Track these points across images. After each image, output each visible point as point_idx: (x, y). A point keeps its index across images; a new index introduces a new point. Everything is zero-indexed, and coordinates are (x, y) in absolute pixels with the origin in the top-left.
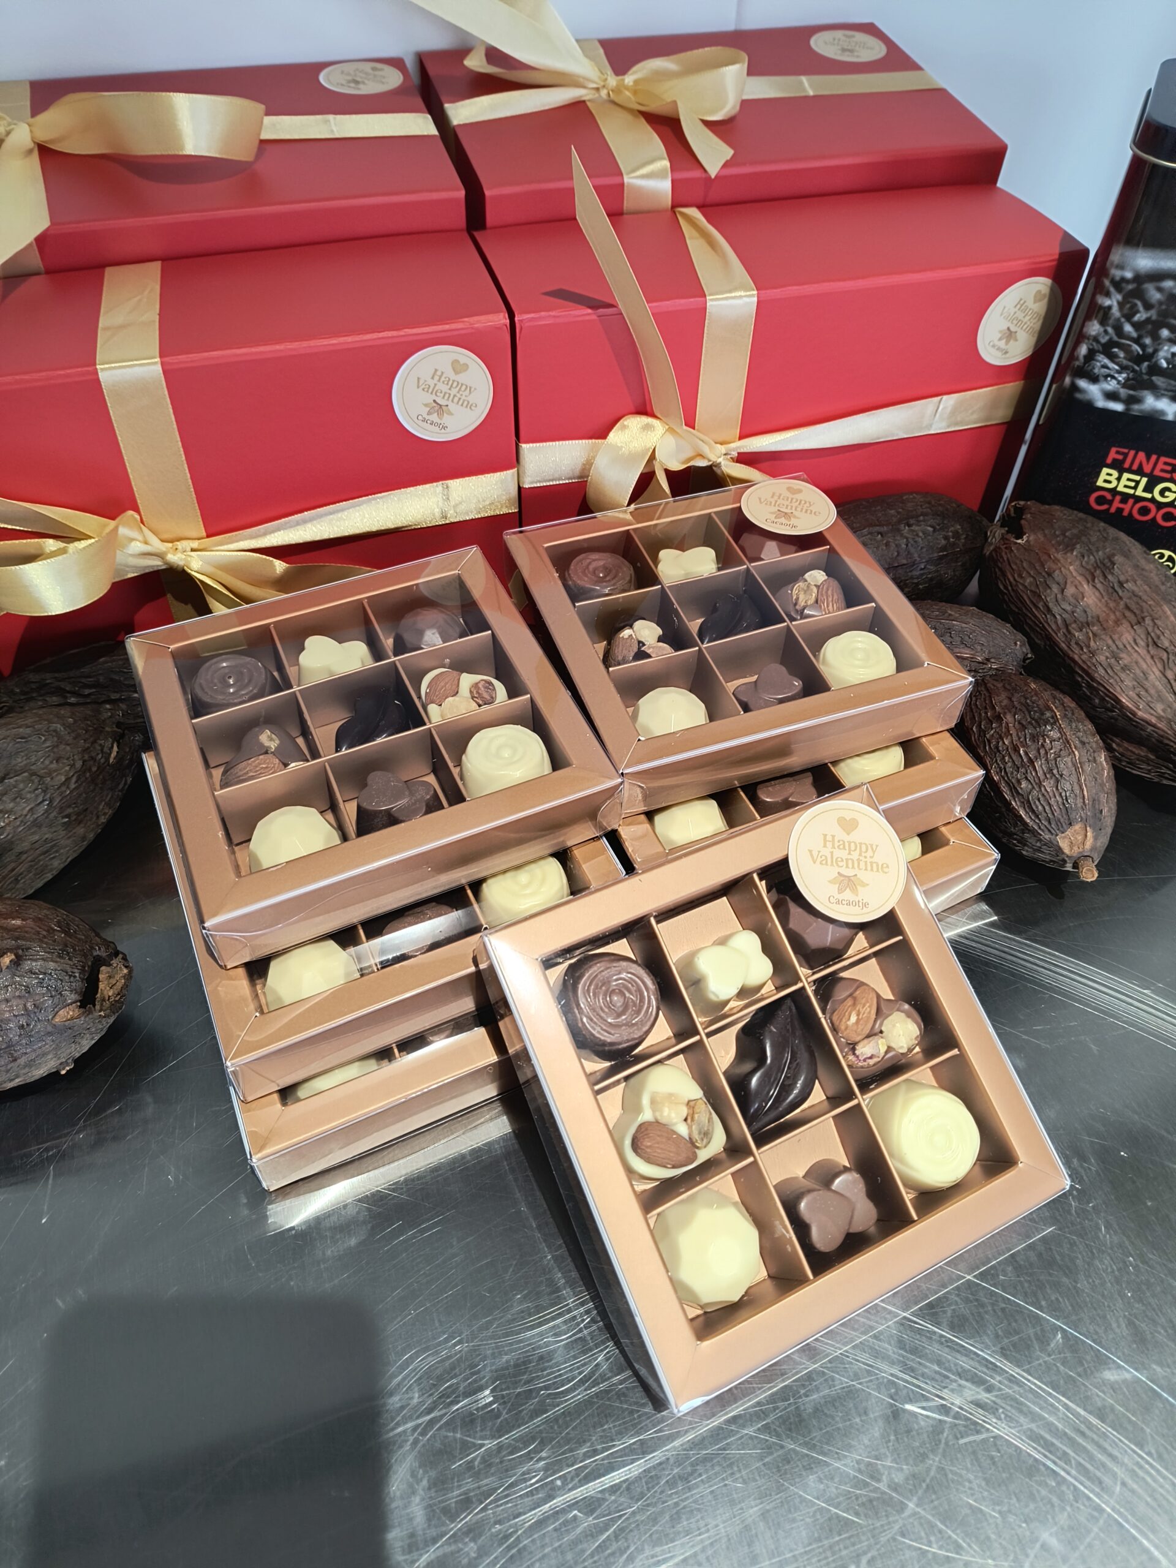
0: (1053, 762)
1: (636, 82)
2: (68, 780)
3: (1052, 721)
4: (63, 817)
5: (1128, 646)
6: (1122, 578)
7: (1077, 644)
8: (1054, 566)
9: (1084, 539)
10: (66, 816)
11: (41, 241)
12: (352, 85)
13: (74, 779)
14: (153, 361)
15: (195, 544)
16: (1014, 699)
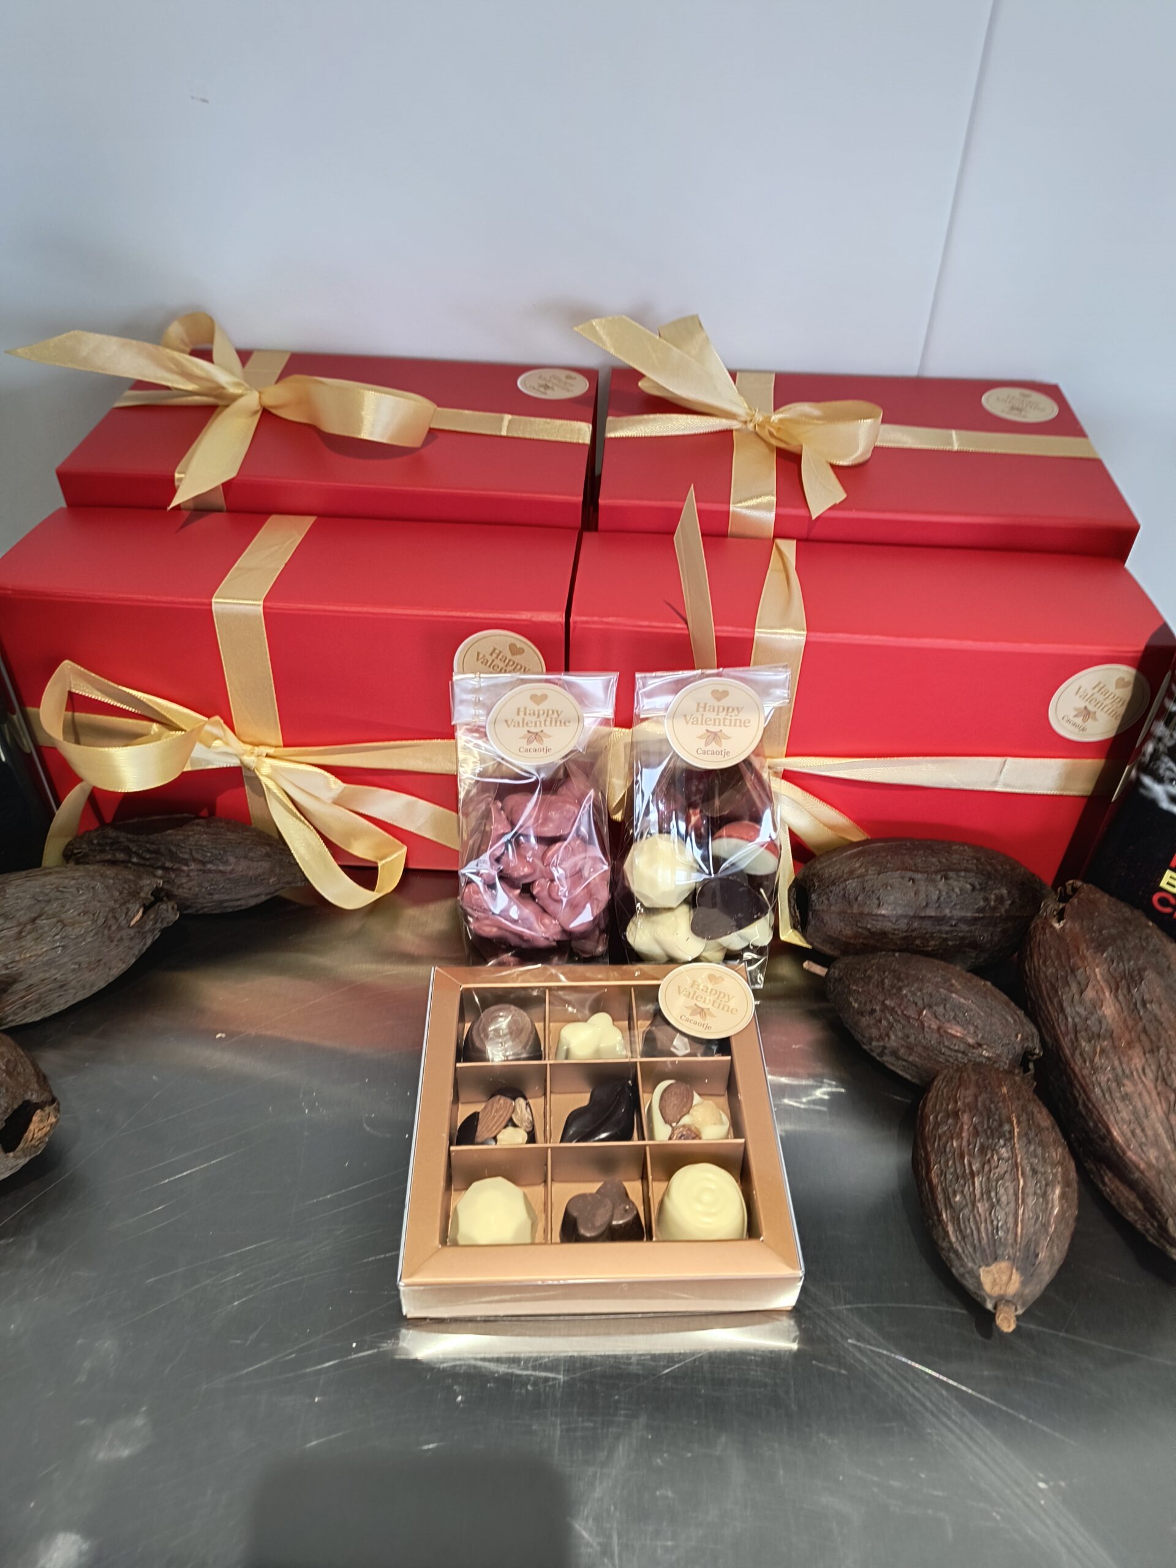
0: (994, 1184)
1: (781, 421)
2: (87, 932)
3: (1008, 1136)
4: (73, 964)
5: (1135, 1073)
6: (1147, 997)
7: (1081, 1054)
8: (1080, 964)
9: (1119, 942)
10: (76, 963)
11: (227, 486)
12: (542, 389)
13: (92, 934)
14: (257, 603)
15: (271, 751)
16: (980, 1099)
